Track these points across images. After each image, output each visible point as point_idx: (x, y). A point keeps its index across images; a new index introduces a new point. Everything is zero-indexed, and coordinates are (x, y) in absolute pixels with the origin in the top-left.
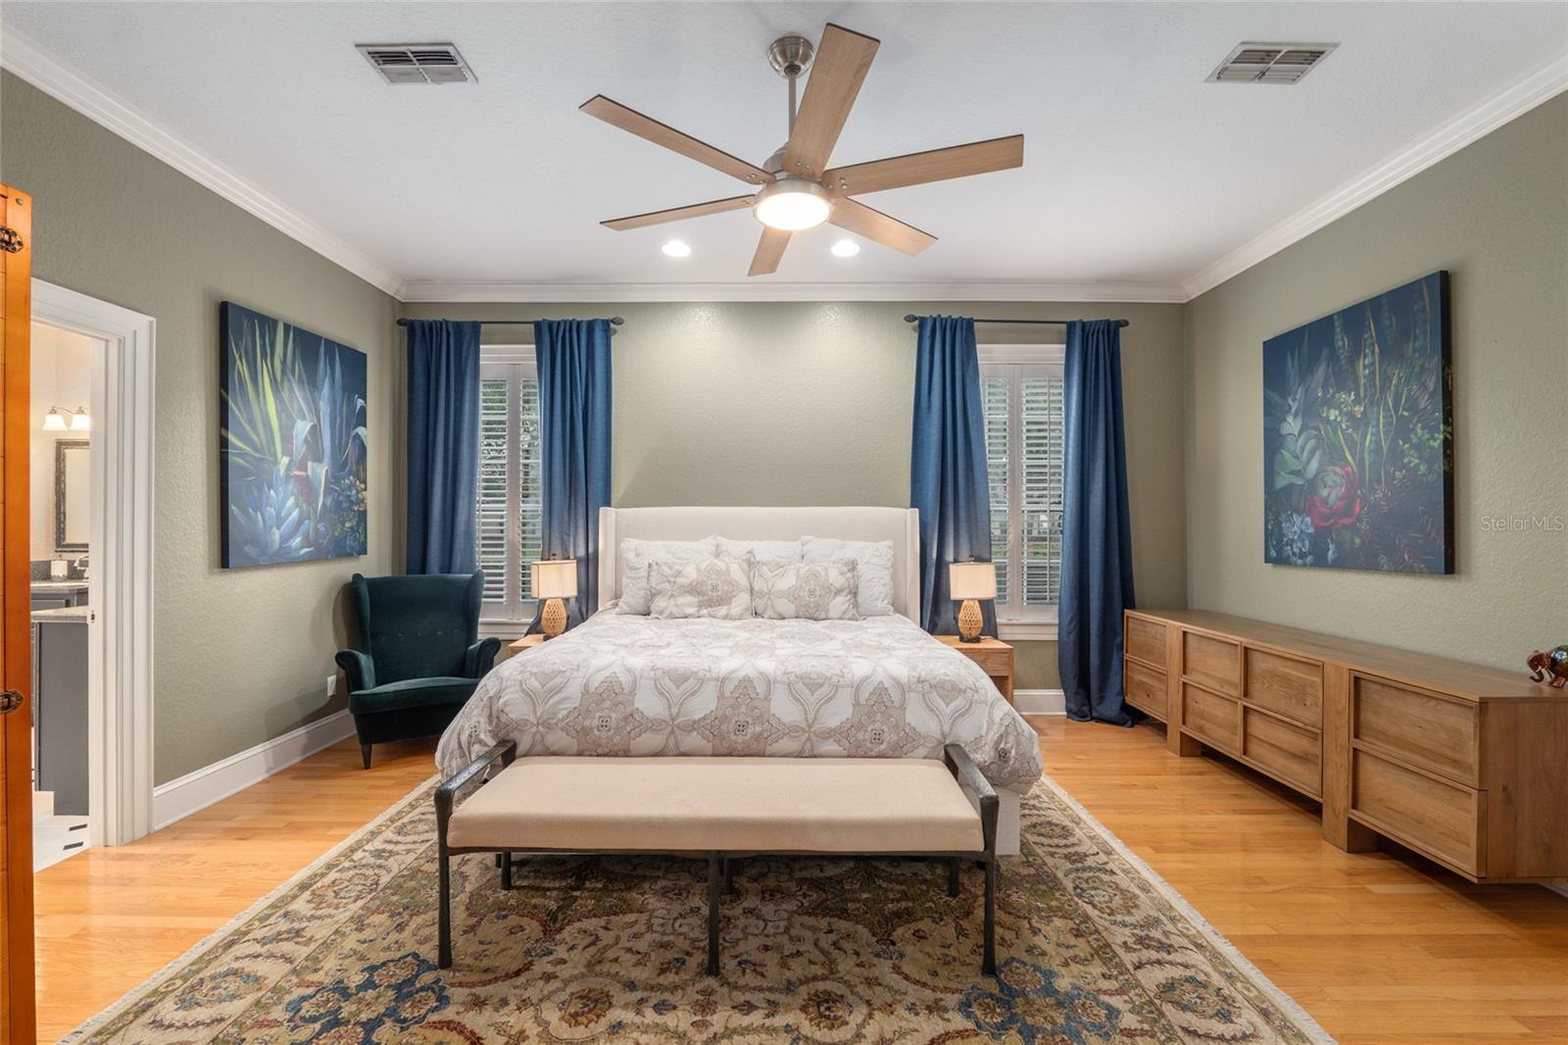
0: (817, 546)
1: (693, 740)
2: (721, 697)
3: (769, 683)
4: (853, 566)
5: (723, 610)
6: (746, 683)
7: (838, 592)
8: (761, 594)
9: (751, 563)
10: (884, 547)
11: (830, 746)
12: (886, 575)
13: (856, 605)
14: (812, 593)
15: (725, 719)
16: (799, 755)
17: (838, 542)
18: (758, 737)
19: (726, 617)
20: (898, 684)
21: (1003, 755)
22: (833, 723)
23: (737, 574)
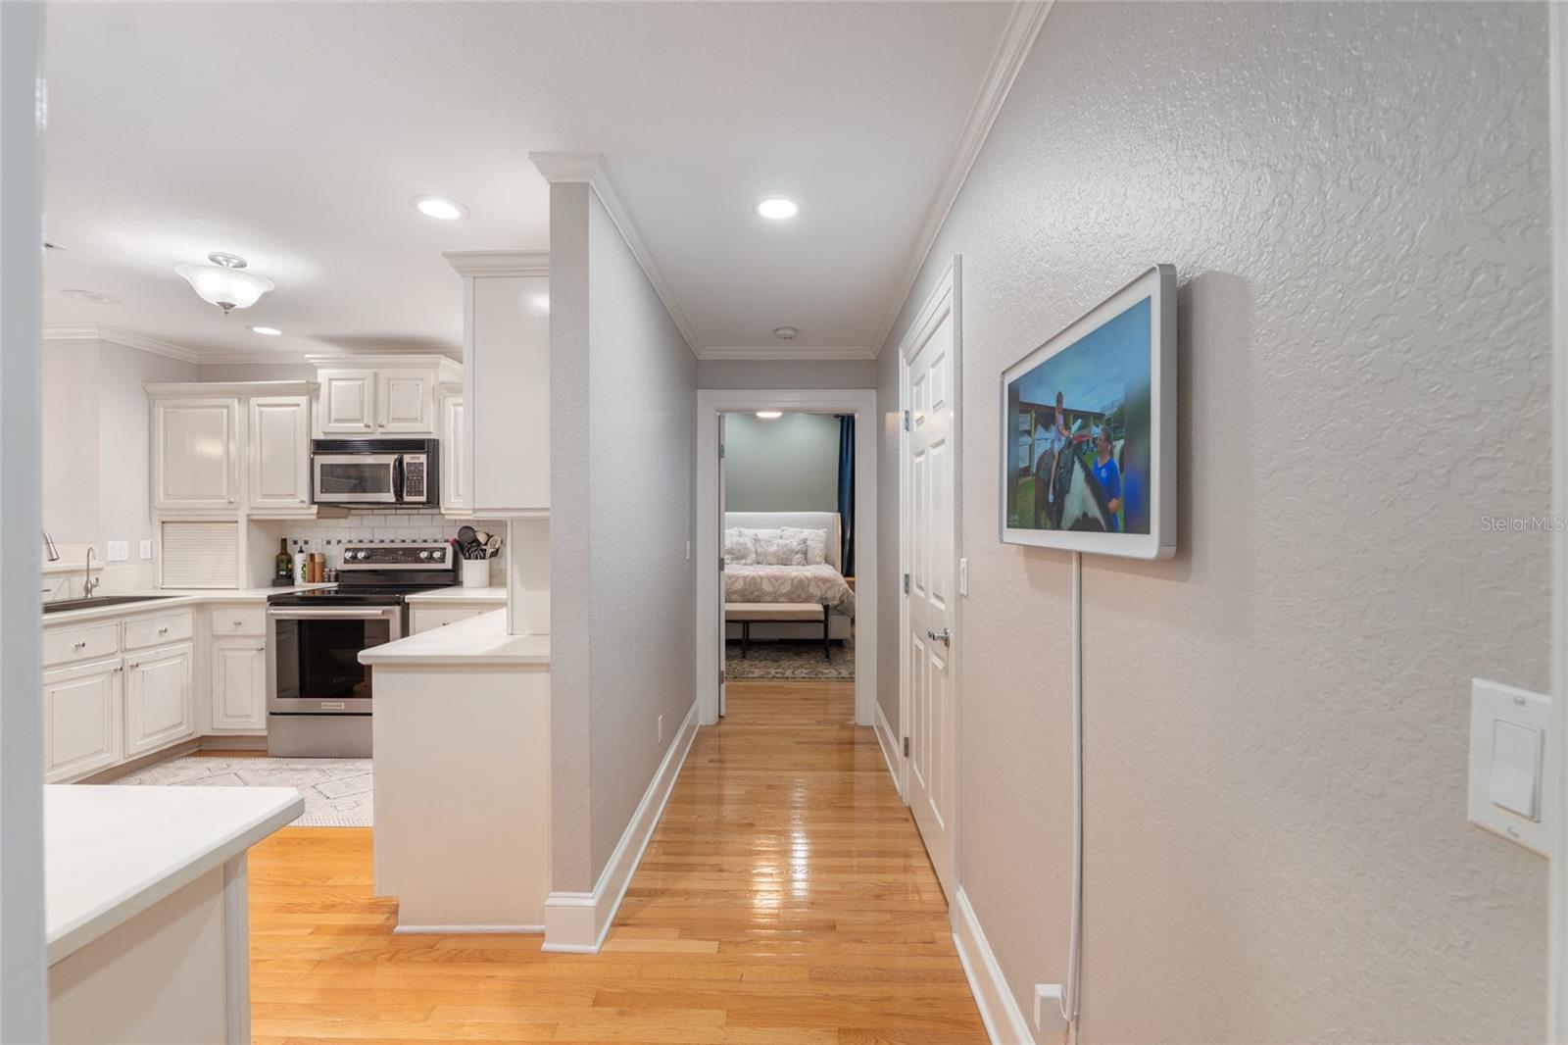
0: (789, 531)
1: (736, 597)
2: (745, 583)
3: (761, 578)
4: (805, 541)
5: (744, 562)
6: (753, 578)
7: (797, 553)
8: (761, 554)
9: (756, 540)
10: (822, 532)
11: (783, 599)
12: (822, 546)
13: (806, 559)
14: (784, 553)
15: (746, 590)
16: (772, 602)
17: (799, 530)
18: (758, 596)
19: (745, 564)
20: (807, 578)
21: (842, 602)
22: (784, 591)
23: (750, 545)
